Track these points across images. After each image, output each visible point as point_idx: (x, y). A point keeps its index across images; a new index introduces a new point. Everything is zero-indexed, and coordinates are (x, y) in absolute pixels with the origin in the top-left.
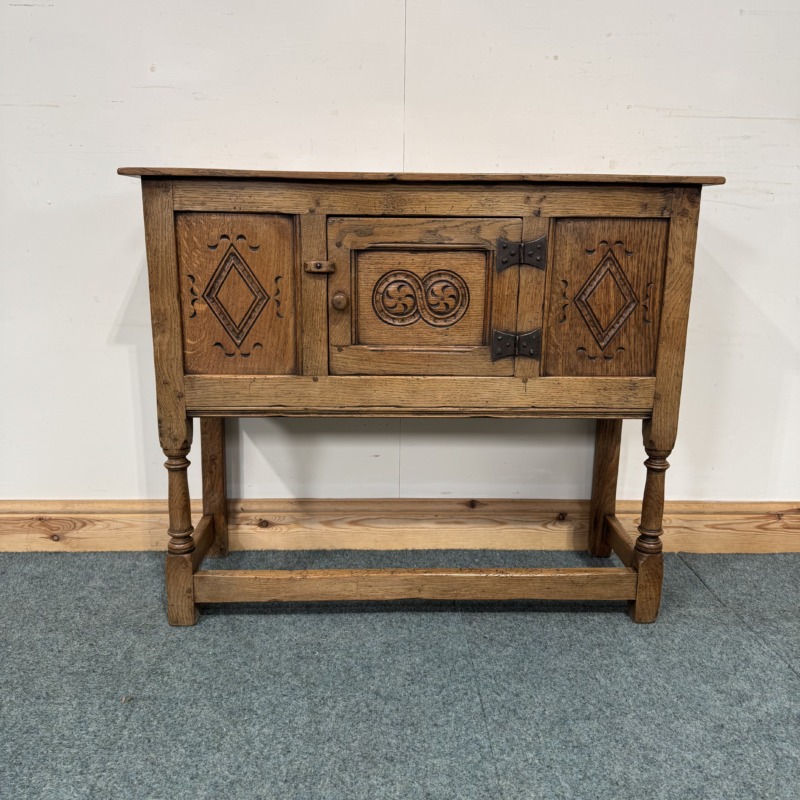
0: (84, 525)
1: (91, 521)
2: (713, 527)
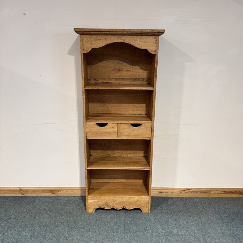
0: (59, 191)
2: (172, 192)
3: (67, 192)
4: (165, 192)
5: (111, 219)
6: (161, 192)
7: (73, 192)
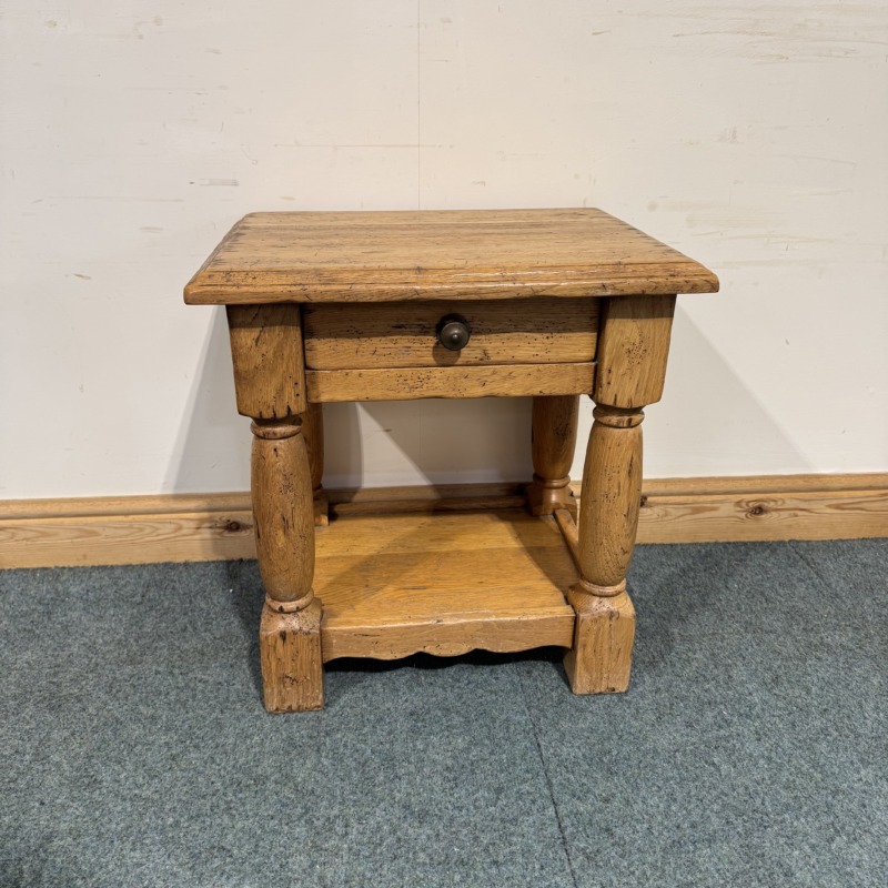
3: (44, 535)
4: (790, 504)
5: (414, 731)
6: (759, 510)
7: (95, 534)
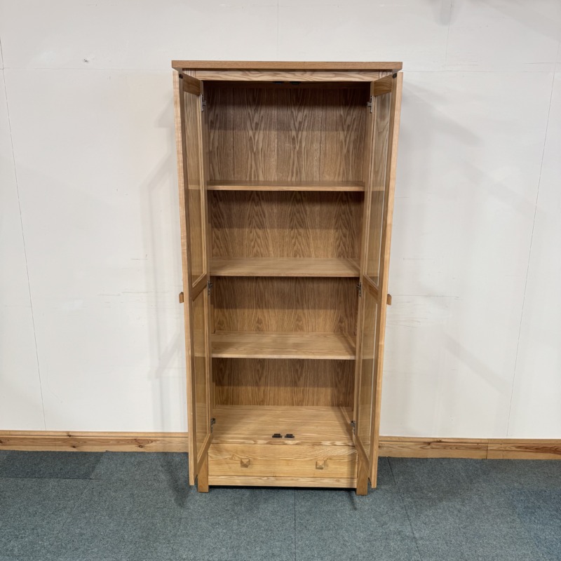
0: (152, 441)
1: (155, 441)
2: (401, 447)
3: (170, 442)
4: (386, 445)
